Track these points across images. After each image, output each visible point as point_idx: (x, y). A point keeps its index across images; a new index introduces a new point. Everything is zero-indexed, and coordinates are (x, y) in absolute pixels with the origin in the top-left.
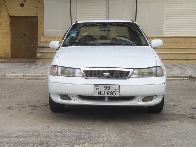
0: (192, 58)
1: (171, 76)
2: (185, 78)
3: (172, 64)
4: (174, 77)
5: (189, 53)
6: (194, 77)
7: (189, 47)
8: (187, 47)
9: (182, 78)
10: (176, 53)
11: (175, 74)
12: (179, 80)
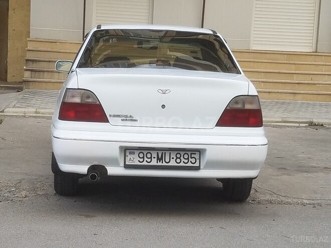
0: (302, 92)
1: (281, 120)
2: (301, 125)
3: (270, 100)
4: (285, 122)
5: (297, 82)
6: (317, 124)
7: (297, 72)
8: (293, 72)
9: (297, 125)
10: (274, 81)
11: (286, 118)
12: (295, 127)
